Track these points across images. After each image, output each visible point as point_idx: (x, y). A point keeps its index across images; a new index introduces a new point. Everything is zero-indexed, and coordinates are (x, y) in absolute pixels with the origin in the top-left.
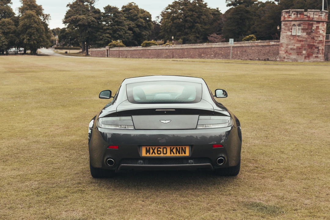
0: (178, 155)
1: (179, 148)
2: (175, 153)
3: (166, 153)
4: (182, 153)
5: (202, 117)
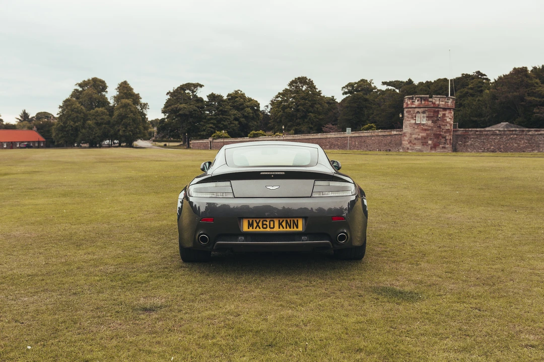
0: (288, 229)
1: (290, 221)
2: (285, 227)
3: (273, 228)
4: (293, 228)
5: (318, 183)
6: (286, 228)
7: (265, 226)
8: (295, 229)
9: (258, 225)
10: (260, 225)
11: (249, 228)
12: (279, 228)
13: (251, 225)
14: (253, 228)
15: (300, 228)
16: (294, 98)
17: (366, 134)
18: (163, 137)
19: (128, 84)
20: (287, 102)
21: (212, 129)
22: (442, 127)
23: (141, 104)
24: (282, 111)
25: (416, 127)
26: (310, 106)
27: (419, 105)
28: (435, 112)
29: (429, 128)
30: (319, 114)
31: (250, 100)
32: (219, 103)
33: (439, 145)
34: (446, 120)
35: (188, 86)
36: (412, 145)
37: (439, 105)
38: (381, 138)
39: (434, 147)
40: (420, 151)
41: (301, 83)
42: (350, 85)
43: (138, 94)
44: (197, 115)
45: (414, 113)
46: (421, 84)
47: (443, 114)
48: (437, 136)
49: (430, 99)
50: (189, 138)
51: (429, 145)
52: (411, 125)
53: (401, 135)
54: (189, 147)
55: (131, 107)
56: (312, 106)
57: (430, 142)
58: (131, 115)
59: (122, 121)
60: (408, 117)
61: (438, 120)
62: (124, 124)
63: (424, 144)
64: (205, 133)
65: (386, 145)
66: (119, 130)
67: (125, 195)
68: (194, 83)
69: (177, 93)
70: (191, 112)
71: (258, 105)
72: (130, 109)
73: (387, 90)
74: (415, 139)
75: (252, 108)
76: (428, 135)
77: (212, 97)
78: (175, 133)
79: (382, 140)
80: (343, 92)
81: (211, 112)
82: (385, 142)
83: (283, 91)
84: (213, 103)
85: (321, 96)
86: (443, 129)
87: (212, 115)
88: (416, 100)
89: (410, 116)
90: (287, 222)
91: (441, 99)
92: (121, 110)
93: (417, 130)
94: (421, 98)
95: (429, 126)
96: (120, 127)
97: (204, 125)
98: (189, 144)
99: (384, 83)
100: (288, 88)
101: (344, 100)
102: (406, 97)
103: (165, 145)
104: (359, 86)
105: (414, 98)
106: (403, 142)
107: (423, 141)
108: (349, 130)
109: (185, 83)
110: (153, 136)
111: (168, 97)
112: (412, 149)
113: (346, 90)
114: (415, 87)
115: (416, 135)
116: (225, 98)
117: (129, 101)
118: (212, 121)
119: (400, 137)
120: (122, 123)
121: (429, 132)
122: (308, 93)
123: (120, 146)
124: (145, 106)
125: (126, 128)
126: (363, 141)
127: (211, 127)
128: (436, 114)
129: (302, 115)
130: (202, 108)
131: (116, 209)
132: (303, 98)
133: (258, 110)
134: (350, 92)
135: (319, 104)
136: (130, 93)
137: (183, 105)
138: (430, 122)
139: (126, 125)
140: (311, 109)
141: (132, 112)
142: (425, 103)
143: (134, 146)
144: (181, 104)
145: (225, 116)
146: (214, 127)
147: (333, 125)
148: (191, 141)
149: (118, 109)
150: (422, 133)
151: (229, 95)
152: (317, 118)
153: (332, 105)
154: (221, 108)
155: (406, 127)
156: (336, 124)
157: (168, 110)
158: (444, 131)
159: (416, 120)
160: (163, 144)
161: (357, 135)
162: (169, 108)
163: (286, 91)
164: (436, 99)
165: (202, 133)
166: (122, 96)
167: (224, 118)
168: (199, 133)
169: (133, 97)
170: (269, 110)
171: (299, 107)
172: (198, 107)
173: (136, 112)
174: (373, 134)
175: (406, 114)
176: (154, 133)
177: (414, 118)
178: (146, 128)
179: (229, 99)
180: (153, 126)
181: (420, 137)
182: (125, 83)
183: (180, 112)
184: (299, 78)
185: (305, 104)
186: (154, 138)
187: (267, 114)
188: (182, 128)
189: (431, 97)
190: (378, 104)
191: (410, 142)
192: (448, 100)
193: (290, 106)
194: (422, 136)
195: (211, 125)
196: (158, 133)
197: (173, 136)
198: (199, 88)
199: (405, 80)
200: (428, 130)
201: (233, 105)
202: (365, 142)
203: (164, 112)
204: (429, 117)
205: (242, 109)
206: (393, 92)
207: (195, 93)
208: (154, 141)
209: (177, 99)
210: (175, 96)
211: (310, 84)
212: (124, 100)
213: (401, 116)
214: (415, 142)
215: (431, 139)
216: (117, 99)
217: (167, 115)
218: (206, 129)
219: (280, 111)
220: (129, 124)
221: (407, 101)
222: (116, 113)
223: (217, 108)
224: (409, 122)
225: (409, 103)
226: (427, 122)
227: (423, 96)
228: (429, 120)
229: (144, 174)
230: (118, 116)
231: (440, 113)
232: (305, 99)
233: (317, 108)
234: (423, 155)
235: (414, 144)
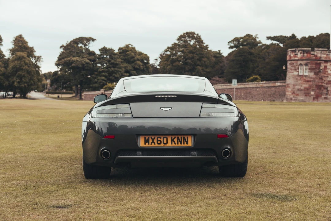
0: (180, 145)
1: (181, 137)
2: (176, 143)
3: (167, 143)
4: (184, 144)
5: (205, 105)
6: (178, 144)
7: (159, 142)
8: (186, 145)
9: (153, 142)
10: (155, 141)
11: (145, 144)
12: (172, 144)
13: (147, 141)
14: (149, 144)
15: (190, 144)
16: (182, 51)
17: (251, 86)
18: (56, 89)
19: (23, 38)
20: (176, 56)
21: (104, 81)
22: (324, 79)
23: (35, 57)
24: (171, 65)
25: (299, 78)
26: (198, 60)
27: (301, 58)
28: (317, 64)
29: (312, 80)
30: (206, 67)
31: (140, 54)
32: (110, 56)
33: (321, 96)
34: (327, 72)
35: (81, 40)
36: (295, 96)
37: (320, 57)
38: (265, 89)
39: (317, 97)
40: (303, 101)
41: (189, 37)
42: (236, 39)
43: (33, 47)
44: (89, 68)
45: (297, 65)
46: (304, 38)
47: (325, 66)
48: (319, 87)
49: (312, 52)
50: (81, 90)
51: (312, 95)
52: (294, 77)
53: (285, 86)
54: (81, 99)
55: (25, 60)
56: (200, 60)
57: (312, 93)
58: (26, 67)
59: (17, 73)
60: (291, 69)
61: (320, 72)
62: (18, 76)
63: (307, 94)
64: (97, 85)
65: (270, 96)
66: (13, 82)
67: (25, 134)
68: (87, 37)
69: (70, 46)
70: (83, 65)
71: (147, 58)
72: (24, 61)
73: (272, 44)
74: (299, 90)
75: (142, 61)
76: (310, 86)
77: (104, 50)
78: (68, 85)
79: (267, 91)
80: (229, 46)
81: (102, 65)
82: (270, 93)
83: (172, 45)
84: (105, 56)
85: (208, 50)
86: (325, 81)
87: (103, 68)
88: (299, 53)
89: (293, 68)
90: (178, 139)
91: (323, 52)
92: (16, 62)
93: (300, 82)
94: (304, 51)
95: (311, 78)
96: (15, 79)
97: (96, 78)
98: (81, 95)
99: (269, 38)
100: (177, 42)
101: (230, 54)
102: (289, 50)
103: (58, 97)
104: (244, 41)
105: (297, 51)
106: (287, 93)
107: (306, 92)
108: (235, 81)
109: (78, 37)
110: (47, 88)
111: (62, 50)
112: (295, 100)
113: (232, 45)
114: (298, 41)
115: (299, 86)
116: (116, 51)
117: (24, 54)
118: (103, 74)
119: (284, 89)
120: (17, 75)
121: (311, 83)
122: (195, 47)
123: (14, 97)
124: (39, 58)
125: (21, 79)
126: (248, 92)
127: (103, 80)
128: (318, 67)
129: (190, 68)
130: (94, 61)
131: (18, 144)
132: (191, 52)
133: (148, 63)
134: (236, 46)
135: (207, 57)
136: (24, 46)
137: (75, 59)
138: (312, 74)
139: (20, 77)
140: (198, 62)
141: (26, 64)
142: (307, 56)
143: (28, 97)
144: (74, 57)
145: (116, 69)
146: (106, 79)
147: (220, 78)
148: (83, 93)
149: (13, 61)
150: (305, 84)
151: (120, 49)
152: (205, 71)
153: (218, 59)
154: (112, 61)
155: (289, 79)
156: (222, 77)
157: (61, 62)
158: (325, 82)
159: (298, 72)
160: (56, 96)
161: (242, 86)
162: (63, 60)
163: (175, 46)
164: (317, 51)
165: (94, 85)
166: (17, 49)
167: (115, 70)
168: (91, 85)
169: (27, 50)
170: (158, 63)
171: (188, 61)
172: (90, 60)
173: (30, 64)
174: (258, 86)
175: (289, 66)
176: (47, 85)
177: (296, 69)
178: (40, 80)
179: (120, 53)
180: (46, 79)
181: (302, 88)
182: (20, 36)
183: (73, 65)
184: (187, 33)
185: (193, 58)
186: (47, 90)
187: (156, 68)
188: (75, 80)
189: (313, 50)
190: (263, 58)
191: (293, 93)
192: (329, 52)
193: (179, 59)
194: (304, 87)
195: (103, 78)
196: (51, 85)
197: (65, 88)
198: (91, 42)
199: (289, 35)
200: (310, 81)
201: (124, 58)
202: (250, 93)
203: (57, 65)
204: (311, 69)
205: (133, 62)
206: (277, 47)
207: (87, 47)
208: (47, 93)
209: (70, 52)
210: (68, 49)
211: (199, 39)
212: (19, 53)
213: (284, 68)
214: (298, 92)
215: (313, 90)
216: (13, 51)
217: (60, 67)
218: (97, 81)
219: (169, 65)
220: (24, 76)
221: (290, 54)
222: (11, 65)
223: (109, 61)
224: (292, 74)
225: (292, 55)
226: (309, 74)
227: (305, 49)
228: (311, 72)
229: (41, 119)
230: (13, 68)
231: (322, 65)
232: (193, 53)
233: (205, 62)
234: (305, 105)
235: (298, 95)
